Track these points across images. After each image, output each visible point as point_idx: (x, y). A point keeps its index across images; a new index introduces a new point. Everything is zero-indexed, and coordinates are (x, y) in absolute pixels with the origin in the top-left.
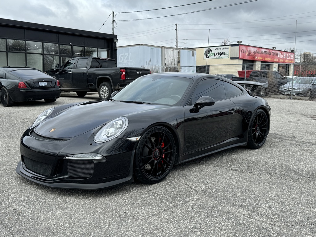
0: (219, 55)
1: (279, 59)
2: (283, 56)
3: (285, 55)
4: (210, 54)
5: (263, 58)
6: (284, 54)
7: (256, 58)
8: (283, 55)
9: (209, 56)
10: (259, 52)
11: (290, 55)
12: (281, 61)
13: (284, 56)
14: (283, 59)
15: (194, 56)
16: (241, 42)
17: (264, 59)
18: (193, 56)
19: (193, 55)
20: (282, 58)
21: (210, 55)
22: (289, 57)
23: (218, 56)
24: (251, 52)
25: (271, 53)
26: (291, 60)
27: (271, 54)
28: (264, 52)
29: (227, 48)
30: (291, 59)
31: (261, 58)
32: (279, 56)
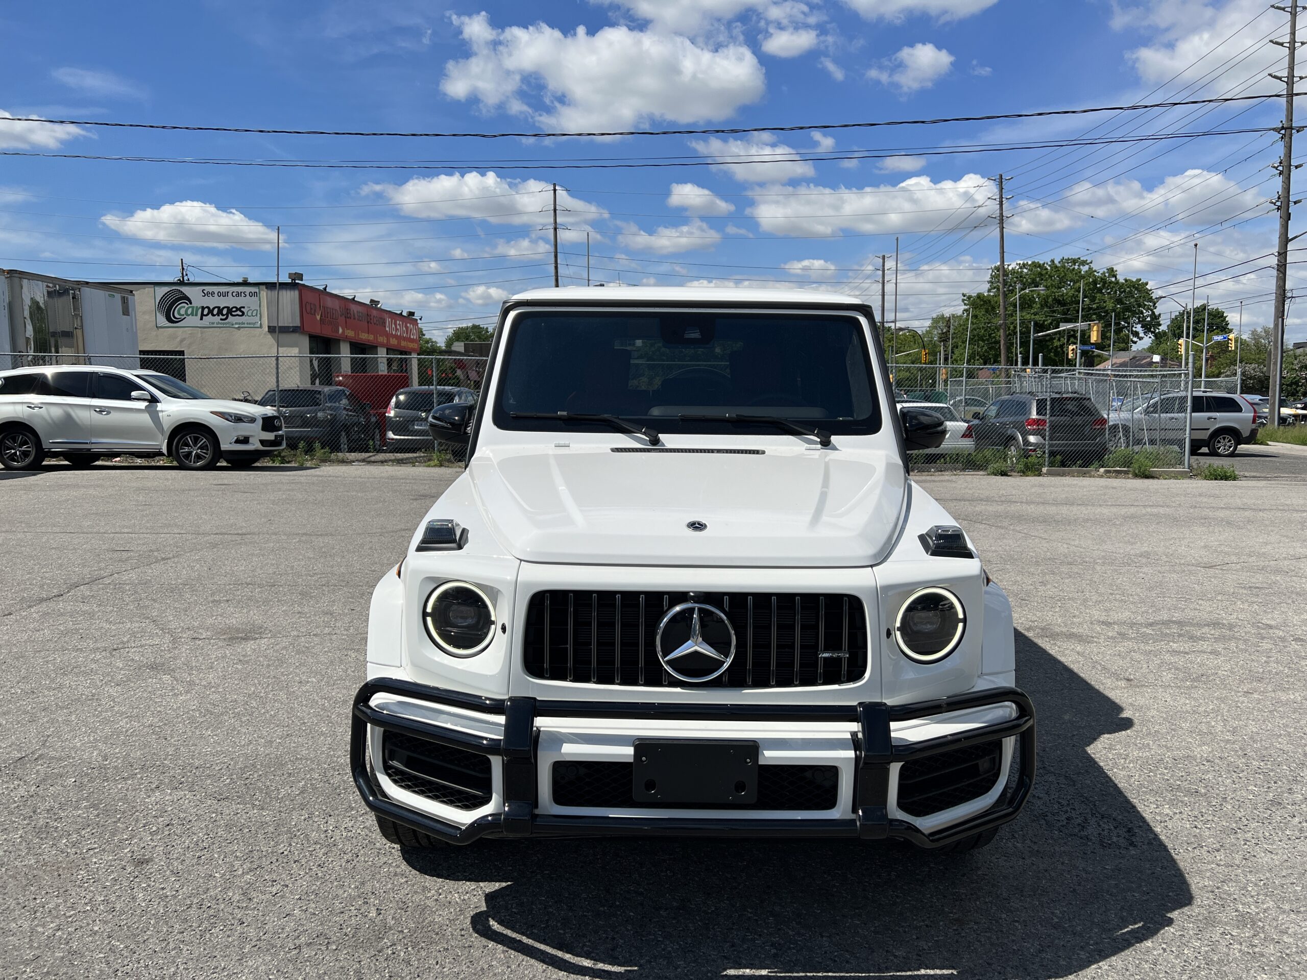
0: (221, 317)
1: (388, 335)
2: (397, 329)
3: (399, 325)
4: (181, 309)
5: (355, 333)
6: (398, 322)
7: (341, 331)
8: (396, 327)
9: (176, 315)
10: (347, 314)
11: (408, 325)
12: (394, 342)
13: (398, 327)
14: (396, 336)
15: (128, 315)
16: (300, 276)
17: (358, 335)
18: (124, 314)
19: (126, 312)
20: (394, 333)
21: (183, 311)
22: (407, 333)
23: (217, 319)
24: (329, 311)
25: (372, 317)
26: (412, 341)
27: (372, 321)
28: (355, 312)
29: (252, 294)
30: (412, 337)
31: (350, 333)
32: (387, 329)
